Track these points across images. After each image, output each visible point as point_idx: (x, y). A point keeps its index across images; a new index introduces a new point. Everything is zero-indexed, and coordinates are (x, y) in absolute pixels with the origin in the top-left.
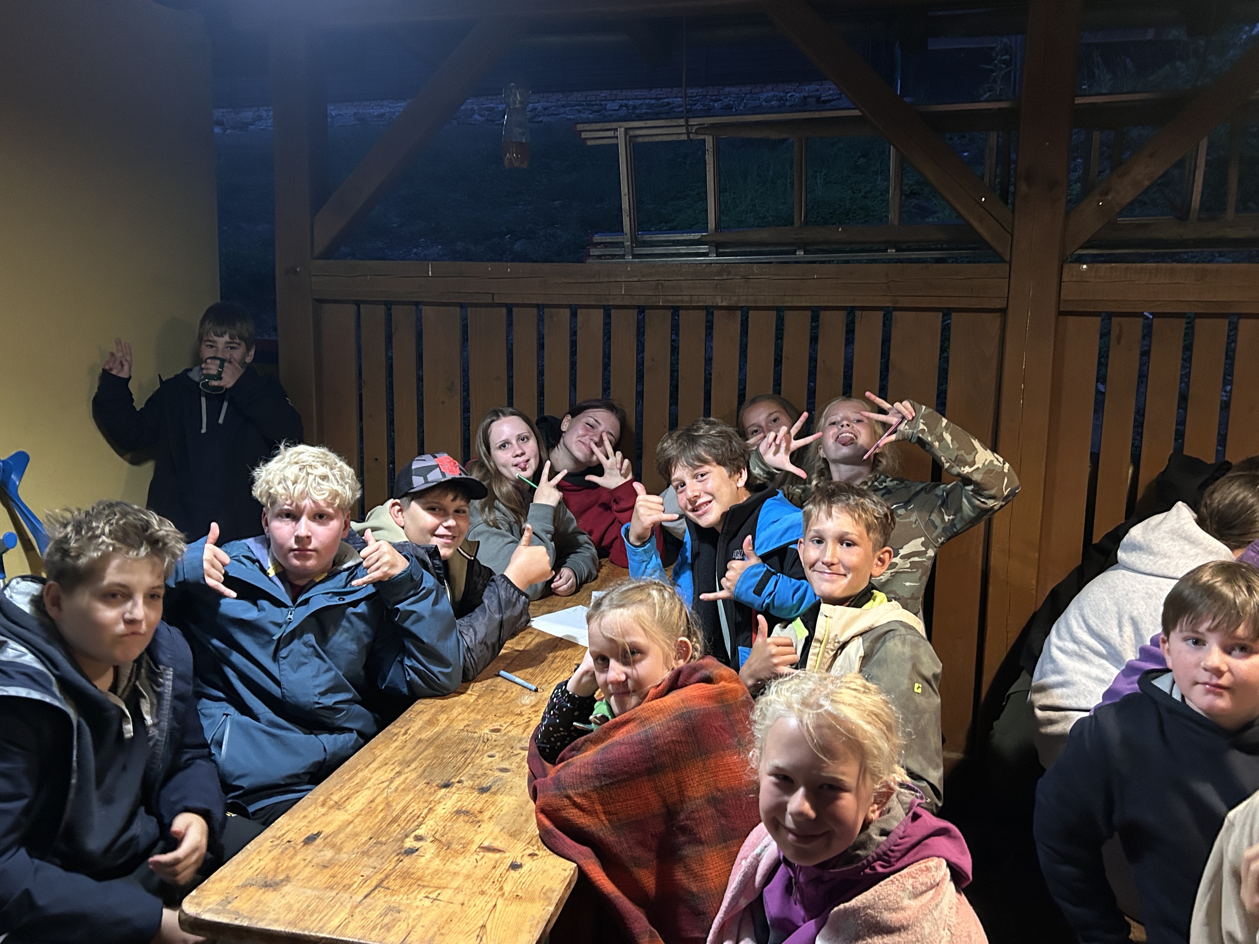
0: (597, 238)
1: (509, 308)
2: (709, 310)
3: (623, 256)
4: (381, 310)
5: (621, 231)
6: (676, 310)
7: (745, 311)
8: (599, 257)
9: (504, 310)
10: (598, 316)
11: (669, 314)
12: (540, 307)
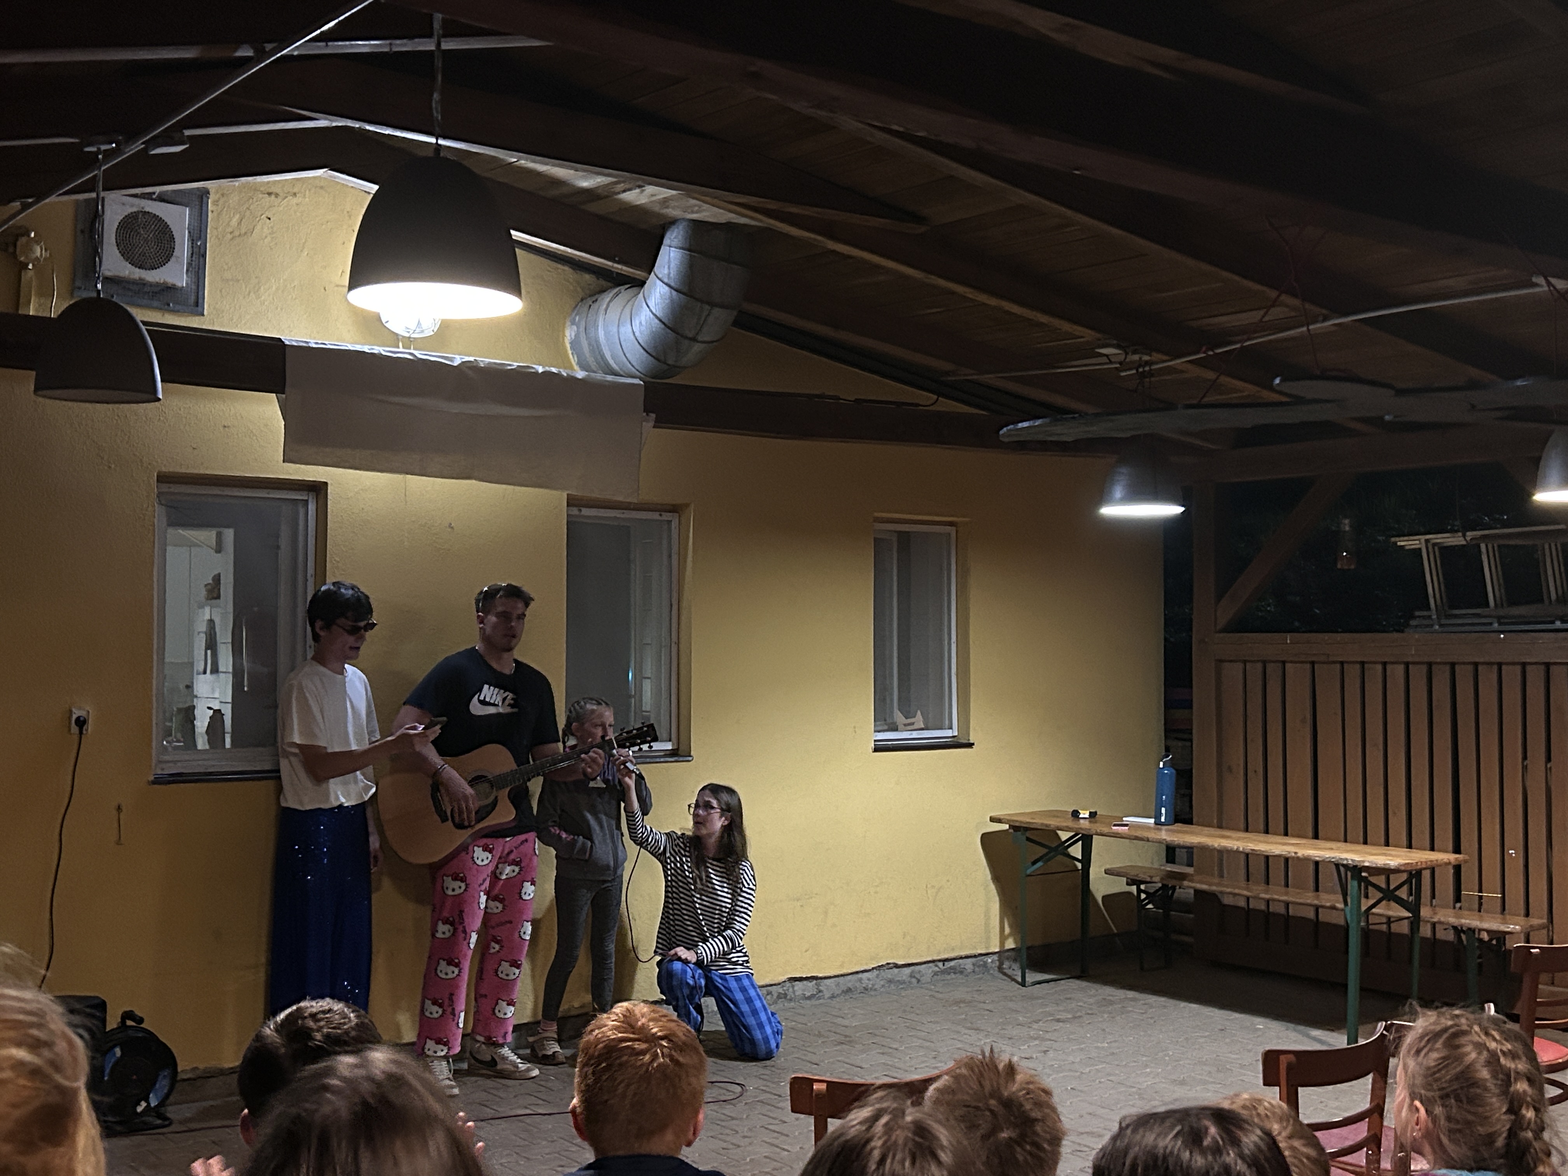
0: (1417, 613)
1: (1342, 663)
2: (1476, 665)
3: (1432, 626)
4: (1259, 666)
5: (1429, 609)
6: (1453, 665)
7: (1500, 665)
8: (1416, 626)
9: (1338, 666)
10: (1401, 668)
11: (1448, 668)
12: (1363, 663)
